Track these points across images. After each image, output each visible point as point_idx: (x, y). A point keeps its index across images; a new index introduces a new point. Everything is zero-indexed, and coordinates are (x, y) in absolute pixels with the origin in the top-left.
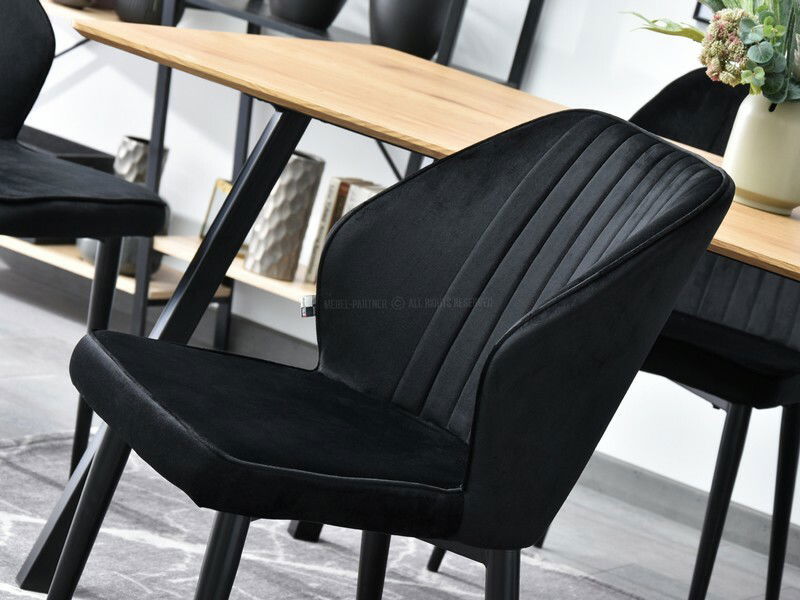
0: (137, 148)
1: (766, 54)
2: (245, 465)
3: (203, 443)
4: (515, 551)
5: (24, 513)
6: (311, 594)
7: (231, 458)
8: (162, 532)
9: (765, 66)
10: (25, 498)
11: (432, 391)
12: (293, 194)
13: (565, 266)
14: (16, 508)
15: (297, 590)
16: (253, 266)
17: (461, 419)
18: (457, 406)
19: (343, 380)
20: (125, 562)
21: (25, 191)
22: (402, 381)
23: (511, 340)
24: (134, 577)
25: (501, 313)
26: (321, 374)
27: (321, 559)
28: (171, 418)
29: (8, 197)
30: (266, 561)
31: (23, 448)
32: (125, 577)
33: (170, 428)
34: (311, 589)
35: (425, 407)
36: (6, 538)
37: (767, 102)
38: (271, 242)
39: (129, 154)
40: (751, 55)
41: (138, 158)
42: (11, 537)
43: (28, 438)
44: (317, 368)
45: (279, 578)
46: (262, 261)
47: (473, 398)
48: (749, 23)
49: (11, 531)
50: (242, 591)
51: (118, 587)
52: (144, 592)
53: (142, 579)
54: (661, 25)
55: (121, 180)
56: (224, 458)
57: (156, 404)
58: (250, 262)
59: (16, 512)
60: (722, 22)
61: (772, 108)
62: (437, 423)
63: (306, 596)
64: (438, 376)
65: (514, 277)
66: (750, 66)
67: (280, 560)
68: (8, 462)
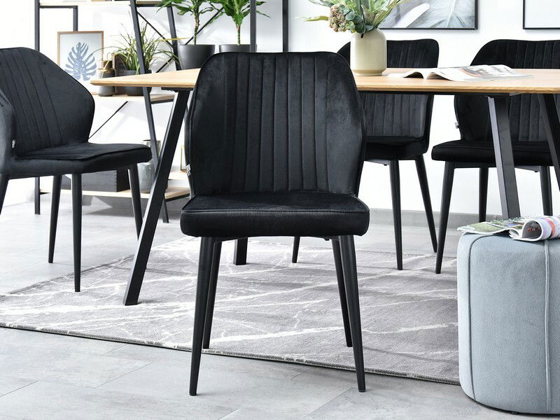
1: (352, 16)
8: (181, 275)
9: (353, 21)
15: (239, 281)
27: (248, 269)
30: (225, 275)
31: (122, 261)
34: (245, 279)
36: (117, 291)
37: (360, 35)
40: (347, 18)
42: (119, 291)
43: (123, 258)
45: (232, 279)
48: (342, 6)
49: (119, 288)
54: (312, 19)
60: (334, 10)
61: (362, 37)
66: (348, 22)
67: (231, 273)
68: (116, 267)
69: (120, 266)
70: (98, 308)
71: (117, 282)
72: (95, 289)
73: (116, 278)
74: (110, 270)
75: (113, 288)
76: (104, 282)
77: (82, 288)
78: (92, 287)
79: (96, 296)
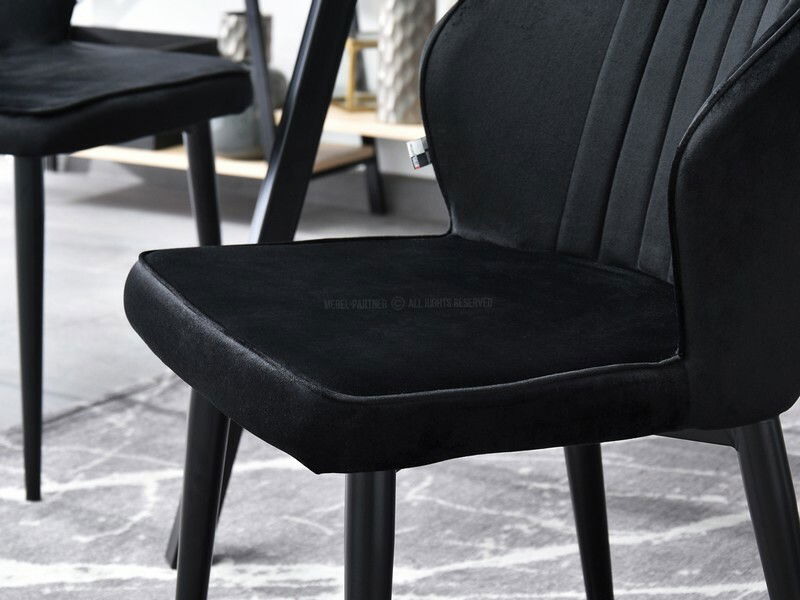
0: (237, 25)
2: (365, 404)
3: (302, 384)
4: (772, 421)
5: (170, 467)
6: (524, 483)
7: (344, 397)
10: (170, 447)
11: (606, 225)
12: (410, 28)
13: (745, 16)
14: (161, 462)
15: (506, 482)
16: (387, 117)
17: (655, 253)
18: (644, 237)
19: (488, 238)
20: (295, 500)
21: (69, 96)
22: (564, 222)
23: (699, 132)
24: (309, 518)
25: (673, 99)
26: (457, 237)
28: (253, 356)
29: (50, 108)
32: (298, 520)
33: (255, 372)
34: (522, 477)
35: (602, 247)
36: (150, 506)
38: (400, 85)
39: (232, 31)
41: (241, 33)
42: (157, 503)
44: (450, 231)
46: (395, 109)
47: (664, 222)
49: (158, 493)
50: (441, 502)
51: (291, 535)
52: (323, 534)
53: (319, 517)
55: (228, 60)
56: (334, 400)
57: (230, 341)
58: (382, 113)
59: (161, 468)
62: (624, 266)
63: (518, 488)
64: (610, 203)
65: (680, 48)
68: (149, 406)
69: (158, 402)
70: (88, 578)
71: (150, 468)
72: (84, 493)
73: (145, 451)
74: (130, 415)
75: (135, 492)
76: (112, 466)
77: (47, 486)
78: (75, 485)
79: (87, 521)
